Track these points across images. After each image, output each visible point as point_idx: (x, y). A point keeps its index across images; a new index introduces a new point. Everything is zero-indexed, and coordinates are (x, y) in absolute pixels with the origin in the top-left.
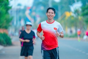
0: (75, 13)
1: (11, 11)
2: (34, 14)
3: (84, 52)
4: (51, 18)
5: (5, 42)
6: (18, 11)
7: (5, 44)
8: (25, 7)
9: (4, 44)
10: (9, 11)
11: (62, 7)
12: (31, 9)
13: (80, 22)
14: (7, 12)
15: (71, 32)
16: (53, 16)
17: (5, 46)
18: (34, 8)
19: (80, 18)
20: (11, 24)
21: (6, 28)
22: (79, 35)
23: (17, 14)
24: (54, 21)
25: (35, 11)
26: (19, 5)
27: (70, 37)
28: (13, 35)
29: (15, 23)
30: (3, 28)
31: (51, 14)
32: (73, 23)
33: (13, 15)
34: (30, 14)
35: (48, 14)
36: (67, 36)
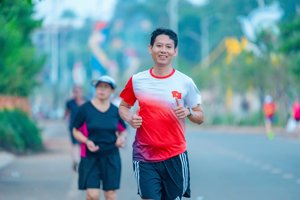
0: (257, 43)
1: (42, 37)
2: (117, 45)
3: (288, 176)
4: (165, 62)
5: (19, 141)
6: (65, 35)
7: (21, 149)
8: (88, 21)
9: (16, 146)
10: (35, 36)
11: (215, 22)
12: (107, 30)
13: (277, 75)
14: (25, 39)
15: (245, 106)
16: (170, 55)
17: (19, 154)
18: (118, 27)
19: (275, 58)
20: (38, 78)
21: (23, 92)
22: (271, 117)
23: (60, 46)
24: (174, 71)
25: (122, 36)
26: (68, 14)
27: (241, 124)
28: (47, 117)
29: (54, 76)
30: (12, 92)
31: (164, 49)
32: (252, 76)
33: (47, 49)
34: (104, 46)
35: (156, 49)
36: (231, 121)
